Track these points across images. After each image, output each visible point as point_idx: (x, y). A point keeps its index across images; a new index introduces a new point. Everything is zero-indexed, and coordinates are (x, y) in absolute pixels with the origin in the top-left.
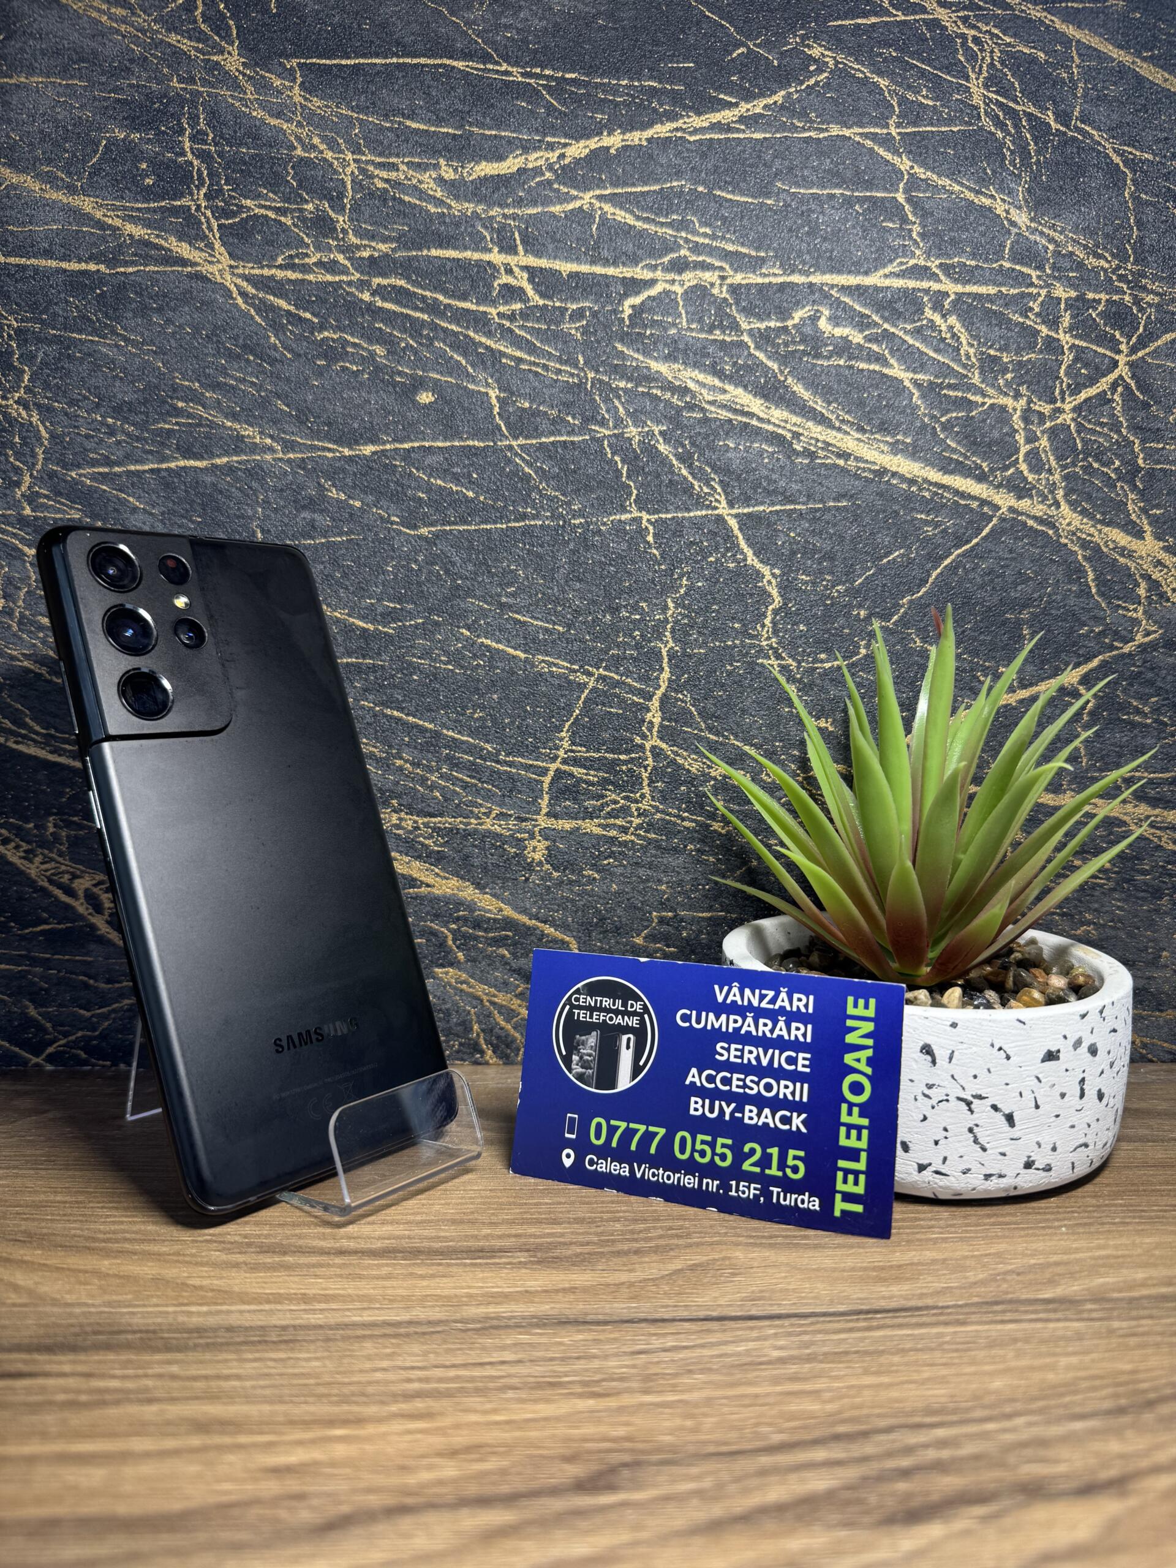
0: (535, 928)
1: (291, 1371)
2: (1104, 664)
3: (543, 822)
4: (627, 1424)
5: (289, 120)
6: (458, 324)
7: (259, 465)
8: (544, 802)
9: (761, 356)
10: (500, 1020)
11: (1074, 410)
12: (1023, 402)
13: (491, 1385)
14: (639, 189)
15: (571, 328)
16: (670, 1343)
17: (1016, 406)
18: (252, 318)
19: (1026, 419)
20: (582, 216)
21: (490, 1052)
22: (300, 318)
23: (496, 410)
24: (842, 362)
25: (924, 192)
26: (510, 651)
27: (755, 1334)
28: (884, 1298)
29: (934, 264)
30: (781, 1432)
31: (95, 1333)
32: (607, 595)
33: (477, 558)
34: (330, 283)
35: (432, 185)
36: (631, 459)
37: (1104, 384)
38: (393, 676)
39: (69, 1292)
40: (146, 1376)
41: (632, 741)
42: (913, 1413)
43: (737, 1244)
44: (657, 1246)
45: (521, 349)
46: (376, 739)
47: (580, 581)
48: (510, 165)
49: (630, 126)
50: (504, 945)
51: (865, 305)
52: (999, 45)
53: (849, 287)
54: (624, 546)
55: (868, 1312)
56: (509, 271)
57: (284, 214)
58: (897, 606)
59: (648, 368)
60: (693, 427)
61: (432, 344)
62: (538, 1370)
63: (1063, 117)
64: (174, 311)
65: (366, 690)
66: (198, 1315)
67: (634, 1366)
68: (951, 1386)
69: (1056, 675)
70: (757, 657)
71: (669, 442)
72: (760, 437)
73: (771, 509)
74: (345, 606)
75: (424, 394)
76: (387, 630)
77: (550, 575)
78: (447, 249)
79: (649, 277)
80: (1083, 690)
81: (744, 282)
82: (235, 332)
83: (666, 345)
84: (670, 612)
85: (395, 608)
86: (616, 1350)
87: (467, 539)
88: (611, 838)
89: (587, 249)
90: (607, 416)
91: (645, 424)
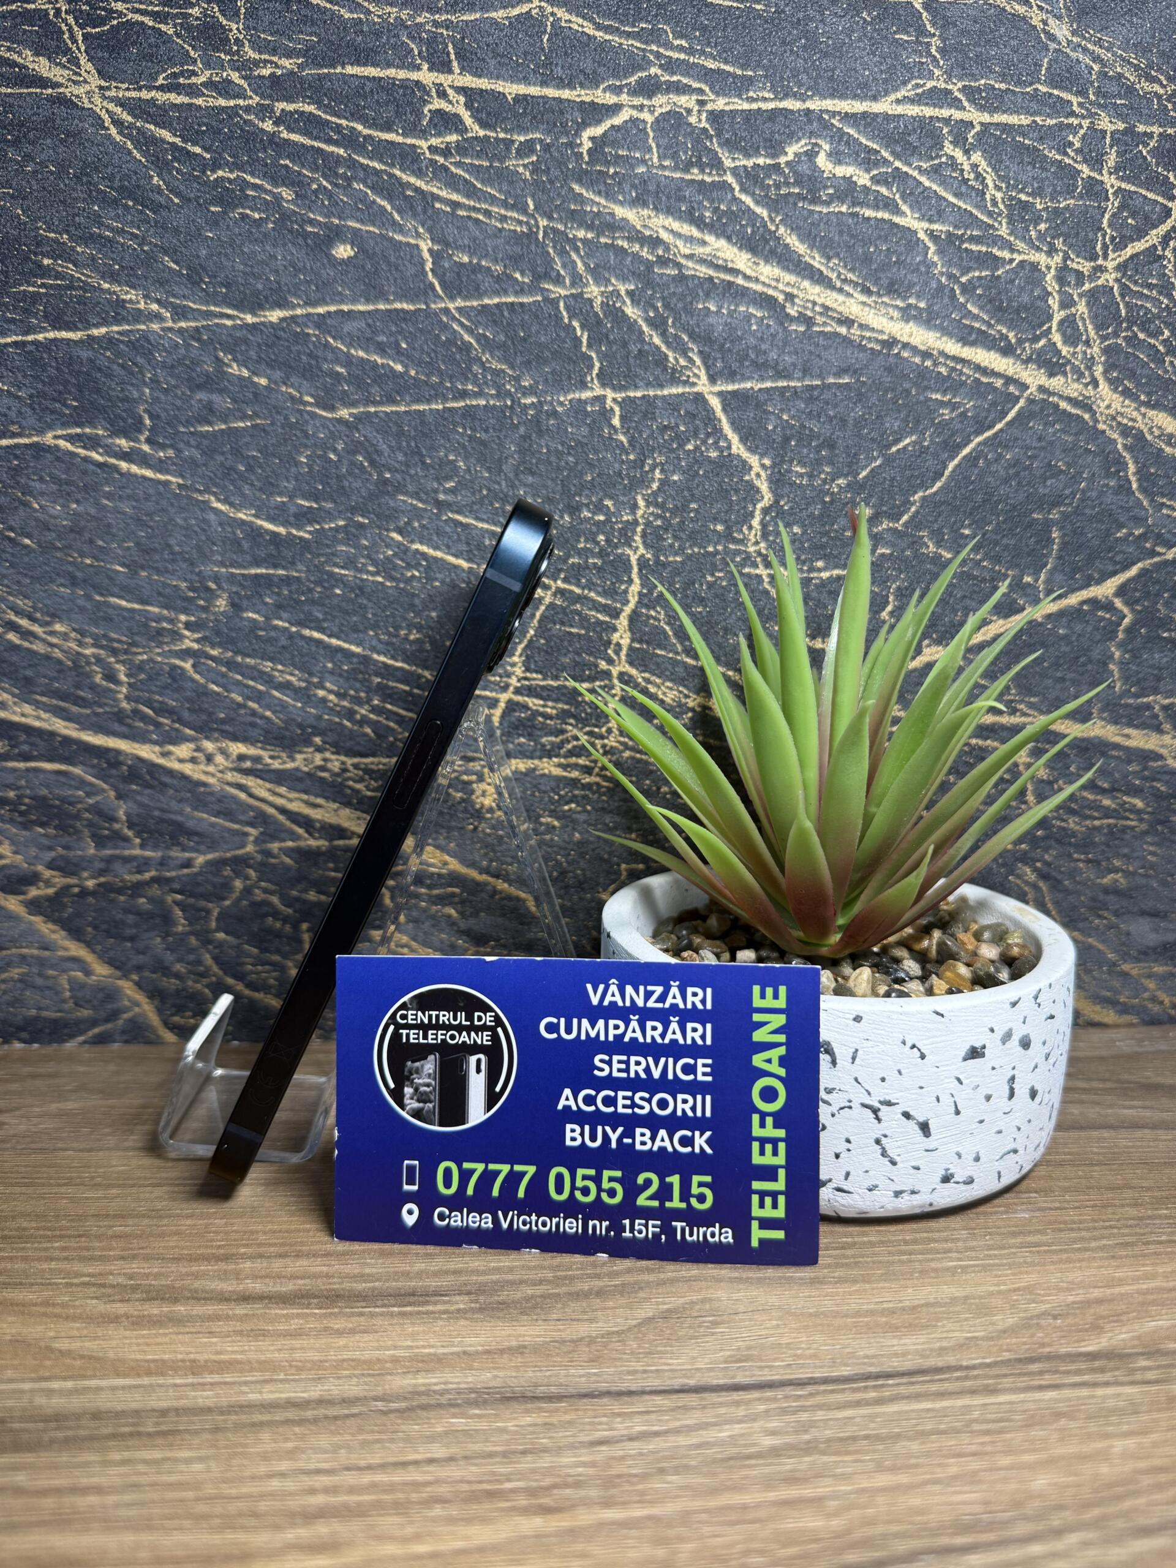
0: (486, 884)
1: (165, 1478)
2: (1143, 573)
4: (583, 1555)
6: (381, 161)
7: (145, 336)
9: (748, 200)
11: (1118, 268)
12: (1058, 258)
13: (414, 1496)
15: (519, 166)
16: (638, 1429)
17: (1048, 263)
18: (130, 153)
19: (1061, 279)
20: (530, 24)
22: (188, 152)
23: (429, 265)
24: (844, 209)
26: (451, 559)
27: (741, 1412)
28: (896, 1355)
29: (955, 87)
32: (565, 490)
33: (409, 445)
34: (224, 109)
36: (592, 324)
37: (1154, 237)
38: (310, 590)
41: (596, 666)
43: (719, 1280)
44: (623, 1285)
45: (457, 191)
46: (295, 667)
47: (533, 474)
50: (451, 904)
51: (872, 139)
53: (854, 115)
54: (584, 431)
55: (878, 1376)
56: (442, 94)
57: (164, 21)
58: (907, 503)
59: (612, 215)
60: (666, 286)
61: (349, 185)
62: (473, 1471)
64: (33, 143)
65: (279, 606)
67: (593, 1464)
68: (984, 1487)
69: (1087, 586)
70: (743, 566)
71: (638, 304)
72: (746, 299)
73: (760, 386)
74: (252, 506)
75: (342, 248)
76: (301, 534)
77: (497, 467)
78: (365, 65)
79: (611, 102)
80: (1118, 603)
81: (727, 108)
82: (109, 171)
83: (633, 186)
84: (640, 513)
85: (311, 507)
86: (571, 1440)
87: (396, 423)
88: (573, 780)
89: (537, 66)
90: (562, 272)
91: (608, 282)
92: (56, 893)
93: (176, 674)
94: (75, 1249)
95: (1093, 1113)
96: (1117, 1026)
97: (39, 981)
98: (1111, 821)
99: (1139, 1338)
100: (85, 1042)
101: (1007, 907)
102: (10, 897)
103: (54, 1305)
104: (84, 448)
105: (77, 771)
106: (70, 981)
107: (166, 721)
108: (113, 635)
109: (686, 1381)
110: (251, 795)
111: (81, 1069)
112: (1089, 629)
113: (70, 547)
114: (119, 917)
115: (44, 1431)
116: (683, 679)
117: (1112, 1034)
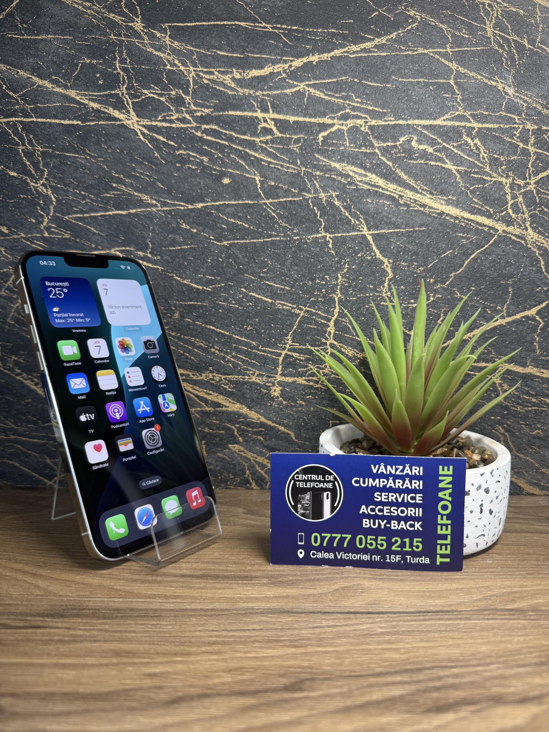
0: (275, 427)
1: (158, 630)
2: (548, 305)
3: (279, 378)
4: (310, 661)
5: (164, 52)
6: (241, 146)
7: (150, 213)
8: (280, 369)
9: (384, 159)
10: (258, 469)
11: (535, 183)
12: (510, 180)
13: (248, 640)
14: (326, 81)
15: (295, 147)
16: (332, 623)
17: (506, 181)
18: (147, 144)
19: (511, 188)
20: (300, 94)
21: (254, 484)
22: (169, 144)
23: (259, 186)
24: (423, 162)
25: (463, 79)
26: (264, 298)
27: (371, 621)
28: (432, 606)
29: (468, 114)
30: (380, 667)
31: (72, 609)
32: (310, 272)
33: (249, 255)
34: (182, 128)
35: (230, 81)
36: (322, 208)
38: (210, 310)
39: (62, 590)
40: (94, 630)
41: (321, 340)
42: (443, 661)
43: (364, 578)
44: (327, 578)
45: (271, 157)
46: (204, 340)
47: (297, 266)
48: (266, 71)
49: (322, 51)
50: (262, 435)
51: (434, 134)
52: (501, 7)
53: (426, 126)
54: (318, 249)
55: (424, 612)
56: (265, 121)
57: (162, 97)
58: (448, 277)
59: (330, 165)
60: (351, 193)
61: (229, 156)
62: (270, 633)
63: (532, 42)
64: (111, 142)
65: (198, 317)
66: (117, 602)
67: (314, 634)
68: (462, 649)
69: (524, 311)
70: (381, 302)
71: (340, 200)
72: (383, 197)
73: (388, 231)
74: (189, 278)
75: (226, 179)
76: (208, 289)
77: (283, 263)
78: (236, 110)
79: (330, 123)
80: (538, 318)
81: (376, 124)
82: (139, 151)
83: (339, 154)
84: (339, 280)
85: (212, 279)
86: (306, 626)
87: (245, 247)
88: (310, 386)
89: (302, 110)
90: (310, 188)
91: (328, 192)
95: (524, 527)
96: (540, 495)
98: (536, 408)
99: (530, 605)
101: (488, 442)
109: (350, 610)
112: (525, 328)
116: (356, 346)
117: (537, 498)
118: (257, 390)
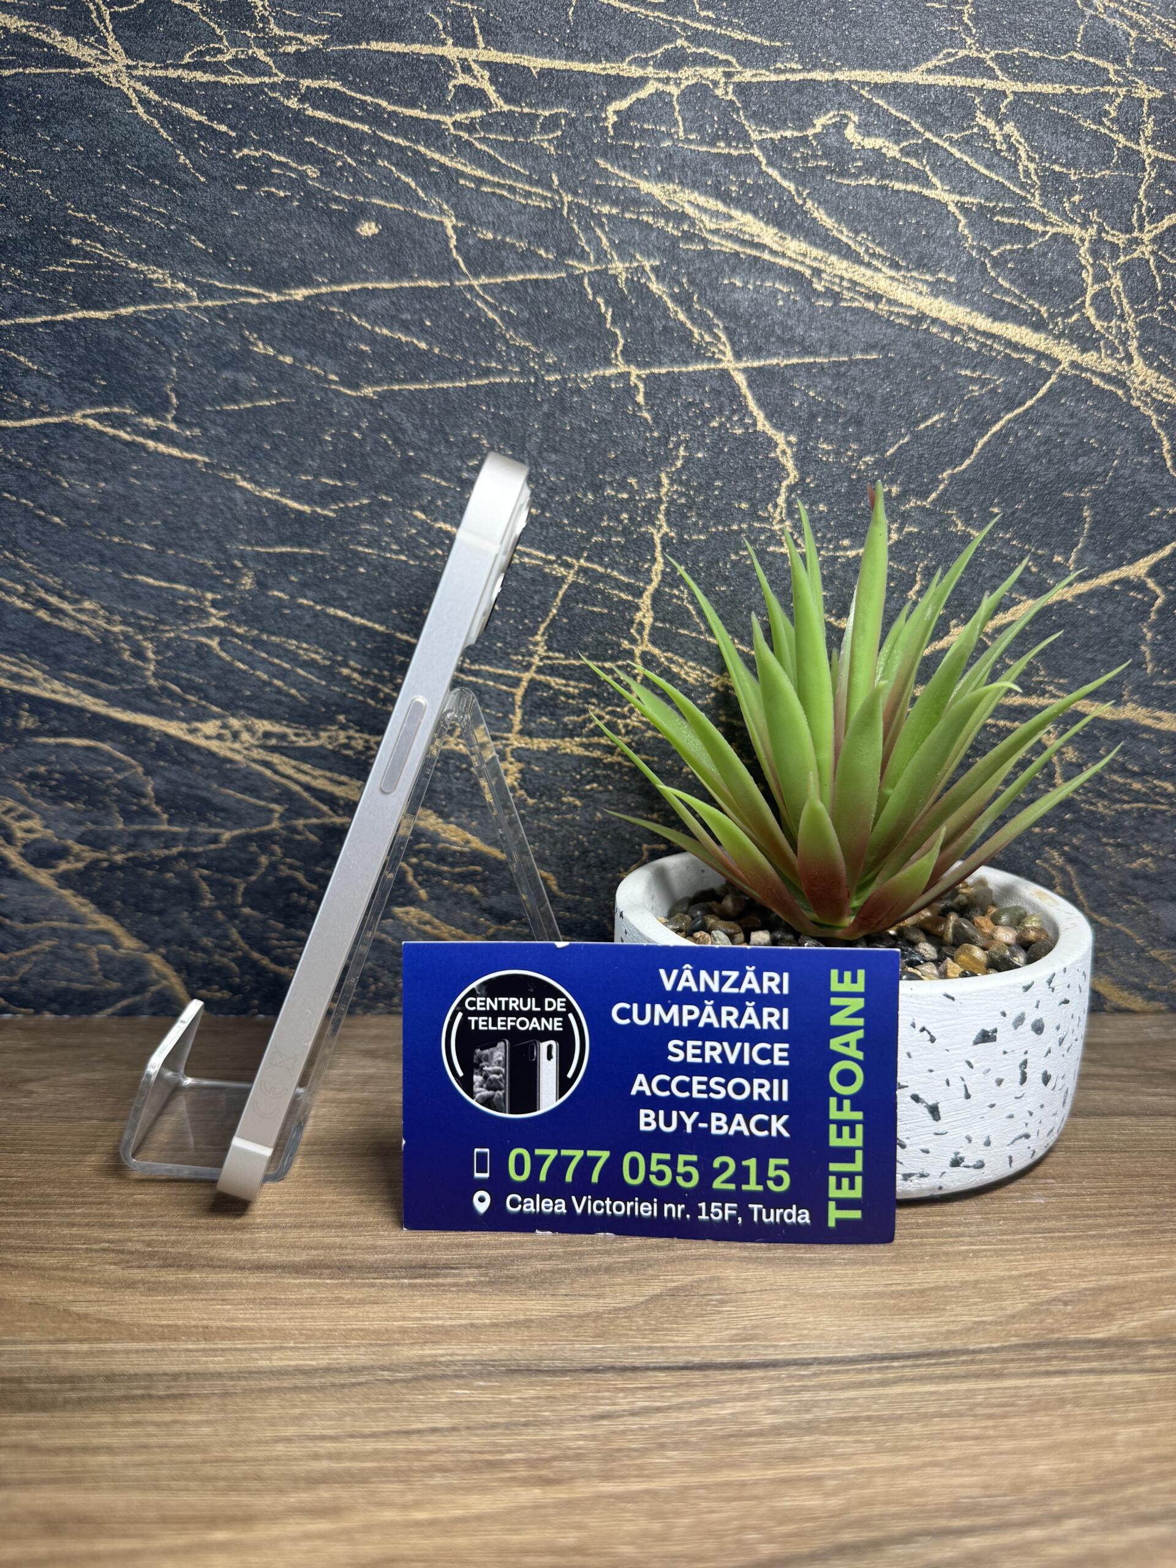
1: (174, 1440)
3: (516, 741)
4: (580, 1527)
6: (405, 137)
7: (171, 315)
8: (517, 718)
9: (774, 173)
11: (1154, 241)
12: (1092, 231)
13: (416, 1464)
15: (544, 141)
16: (641, 1402)
17: (1082, 235)
18: (156, 132)
19: (1095, 252)
22: (214, 130)
23: (453, 243)
24: (873, 182)
27: (744, 1390)
28: (902, 1337)
29: (988, 56)
30: (770, 1541)
32: (589, 468)
33: (432, 423)
34: (250, 87)
36: (617, 300)
38: (335, 569)
41: (619, 645)
43: (728, 1259)
44: (633, 1262)
45: (481, 167)
46: (318, 643)
47: (556, 451)
50: (473, 882)
51: (902, 109)
53: (884, 85)
54: (608, 408)
55: (883, 1358)
56: (467, 69)
58: (936, 482)
59: (637, 189)
60: (691, 261)
61: (374, 162)
62: (476, 1441)
64: (61, 123)
65: (304, 585)
66: (74, 1356)
67: (594, 1438)
68: (985, 1470)
69: (1120, 565)
70: (768, 544)
71: (663, 280)
72: (772, 274)
73: (786, 362)
74: (277, 484)
75: (366, 225)
76: (326, 512)
77: (520, 445)
78: (390, 40)
79: (637, 75)
80: (1151, 584)
81: (754, 80)
82: (136, 150)
83: (659, 161)
84: (664, 490)
85: (335, 486)
86: (572, 1413)
87: (420, 401)
88: (595, 759)
89: (562, 40)
90: (587, 249)
91: (633, 258)
92: (86, 867)
93: (203, 651)
94: (96, 1215)
95: (1115, 1099)
96: (1144, 1012)
97: (69, 953)
98: (1141, 805)
99: (1150, 1326)
100: (114, 1014)
101: (1031, 893)
102: (40, 870)
103: (73, 1269)
104: (113, 426)
105: (106, 747)
106: (100, 954)
107: (192, 698)
108: (141, 613)
109: (691, 1358)
110: (276, 772)
111: (108, 1040)
112: (1121, 609)
113: (97, 525)
114: (147, 891)
115: (59, 1391)
116: (706, 659)
117: (1139, 1021)
118: (461, 771)
